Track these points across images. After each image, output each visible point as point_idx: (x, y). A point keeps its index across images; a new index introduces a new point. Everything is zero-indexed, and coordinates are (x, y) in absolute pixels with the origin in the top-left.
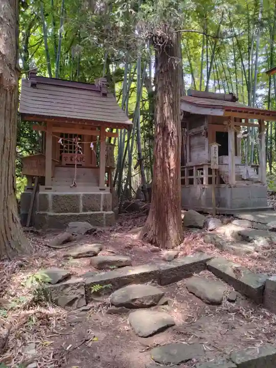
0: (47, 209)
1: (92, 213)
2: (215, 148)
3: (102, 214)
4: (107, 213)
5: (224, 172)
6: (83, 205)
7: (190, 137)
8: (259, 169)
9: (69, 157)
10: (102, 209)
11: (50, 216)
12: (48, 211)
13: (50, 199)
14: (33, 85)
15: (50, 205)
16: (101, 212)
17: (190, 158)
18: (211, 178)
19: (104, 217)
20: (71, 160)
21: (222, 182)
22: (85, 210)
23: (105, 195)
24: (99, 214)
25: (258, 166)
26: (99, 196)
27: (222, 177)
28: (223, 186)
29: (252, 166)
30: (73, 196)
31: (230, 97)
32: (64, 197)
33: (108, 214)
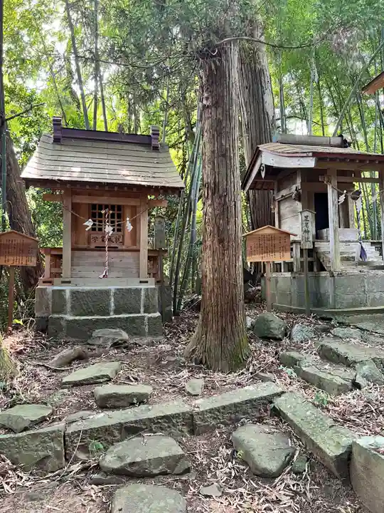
0: (64, 310)
1: (128, 315)
2: (306, 217)
3: (143, 318)
4: (150, 315)
5: (323, 253)
6: (115, 305)
9: (99, 237)
10: (142, 310)
11: (69, 321)
12: (66, 314)
13: (68, 295)
14: (57, 140)
15: (69, 306)
16: (142, 314)
18: (303, 262)
19: (146, 321)
20: (103, 241)
21: (322, 268)
22: (116, 312)
23: (147, 289)
24: (138, 318)
25: (381, 243)
26: (138, 291)
27: (321, 260)
28: (323, 274)
29: (372, 244)
30: (101, 292)
31: (339, 141)
32: (88, 293)
33: (152, 317)
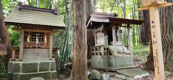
0: (19, 71)
1: (44, 72)
2: (106, 38)
3: (50, 73)
5: (111, 49)
6: (39, 68)
7: (96, 33)
8: (129, 47)
9: (34, 43)
10: (50, 70)
11: (21, 75)
12: (20, 73)
13: (21, 65)
14: (20, 9)
15: (21, 70)
16: (50, 71)
17: (97, 42)
18: (105, 52)
19: (51, 74)
20: (35, 45)
21: (111, 54)
22: (40, 71)
23: (52, 62)
24: (48, 73)
25: (128, 46)
26: (48, 63)
27: (111, 52)
28: (111, 56)
29: (125, 46)
30: (34, 64)
31: (114, 15)
33: (53, 72)
